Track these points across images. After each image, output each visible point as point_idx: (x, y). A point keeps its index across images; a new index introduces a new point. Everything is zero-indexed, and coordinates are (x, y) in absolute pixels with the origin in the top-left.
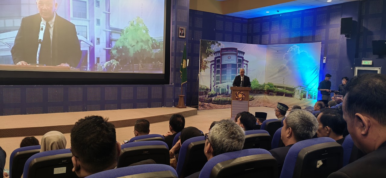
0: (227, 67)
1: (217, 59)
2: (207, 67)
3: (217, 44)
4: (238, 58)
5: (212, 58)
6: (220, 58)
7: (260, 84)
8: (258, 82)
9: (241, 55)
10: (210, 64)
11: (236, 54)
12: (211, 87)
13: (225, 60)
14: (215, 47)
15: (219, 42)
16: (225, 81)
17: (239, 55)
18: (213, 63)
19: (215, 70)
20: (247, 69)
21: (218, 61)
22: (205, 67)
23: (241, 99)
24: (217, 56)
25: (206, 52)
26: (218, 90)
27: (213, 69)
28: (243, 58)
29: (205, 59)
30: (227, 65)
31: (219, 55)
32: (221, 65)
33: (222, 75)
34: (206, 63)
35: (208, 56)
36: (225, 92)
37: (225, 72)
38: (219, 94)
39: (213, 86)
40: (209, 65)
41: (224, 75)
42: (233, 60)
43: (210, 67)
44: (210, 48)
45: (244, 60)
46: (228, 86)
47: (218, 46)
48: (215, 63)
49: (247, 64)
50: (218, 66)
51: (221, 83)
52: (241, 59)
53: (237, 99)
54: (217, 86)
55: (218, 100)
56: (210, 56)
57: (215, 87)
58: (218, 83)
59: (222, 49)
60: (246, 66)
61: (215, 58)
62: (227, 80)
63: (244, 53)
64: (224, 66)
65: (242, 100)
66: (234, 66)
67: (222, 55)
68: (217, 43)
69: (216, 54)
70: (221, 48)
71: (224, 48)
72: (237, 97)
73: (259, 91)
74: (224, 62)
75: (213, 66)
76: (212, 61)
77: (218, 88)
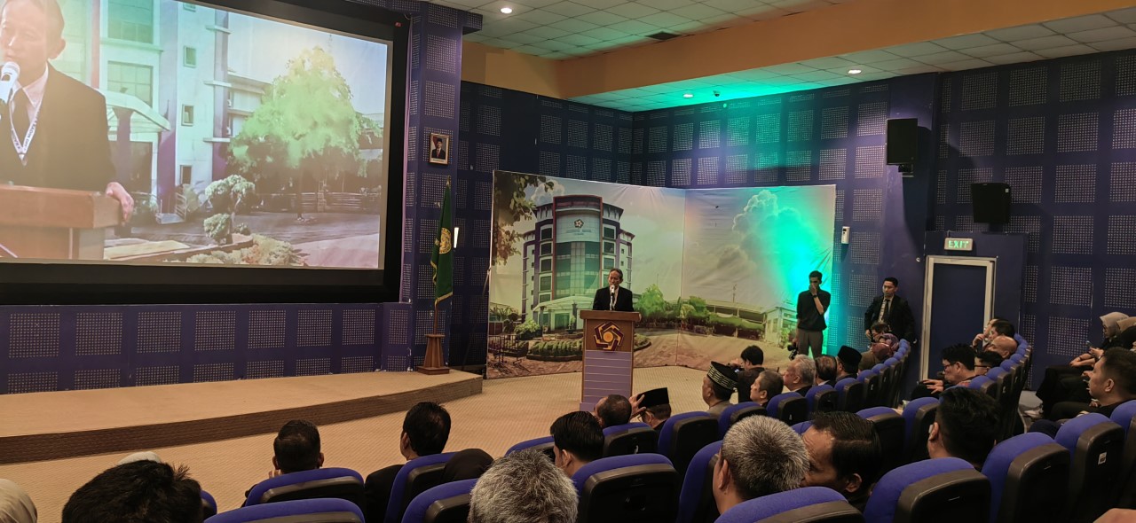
0: (573, 253)
1: (542, 228)
2: (514, 250)
3: (542, 185)
4: (604, 226)
5: (527, 224)
6: (551, 226)
7: (668, 300)
8: (661, 296)
9: (612, 217)
10: (523, 241)
11: (599, 215)
12: (524, 311)
13: (568, 232)
14: (536, 194)
15: (550, 179)
16: (567, 292)
17: (605, 216)
18: (531, 238)
19: (537, 259)
20: (630, 259)
21: (547, 234)
22: (507, 252)
23: (610, 348)
24: (544, 218)
25: (512, 206)
26: (546, 318)
27: (532, 259)
28: (617, 225)
29: (507, 228)
30: (573, 246)
31: (550, 216)
32: (556, 244)
33: (558, 275)
34: (512, 238)
35: (517, 219)
36: (565, 324)
37: (566, 265)
38: (549, 332)
39: (532, 307)
40: (518, 244)
41: (563, 274)
42: (589, 231)
43: (522, 252)
44: (523, 195)
45: (622, 231)
46: (574, 305)
47: (546, 189)
48: (537, 238)
49: (629, 244)
50: (546, 249)
51: (555, 297)
52: (614, 228)
53: (600, 347)
54: (542, 308)
55: (546, 347)
56: (522, 217)
57: (537, 308)
58: (546, 298)
59: (557, 199)
60: (626, 248)
61: (539, 225)
62: (572, 290)
63: (620, 211)
64: (565, 248)
65: (613, 349)
66: (592, 247)
67: (557, 215)
68: (543, 180)
69: (539, 214)
70: (557, 195)
71: (562, 195)
72: (598, 341)
73: (663, 320)
74: (563, 237)
75: (532, 247)
76: (529, 234)
77: (545, 312)
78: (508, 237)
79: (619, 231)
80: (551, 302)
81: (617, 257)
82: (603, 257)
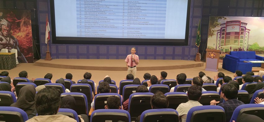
0: (231, 35)
2: (214, 34)
4: (241, 28)
6: (225, 28)
8: (258, 45)
9: (244, 25)
10: (217, 32)
11: (240, 25)
12: (216, 48)
13: (229, 29)
16: (229, 44)
17: (242, 25)
18: (219, 31)
19: (220, 36)
20: (248, 36)
21: (224, 30)
22: (212, 35)
24: (223, 26)
25: (214, 24)
26: (222, 50)
29: (213, 29)
30: (231, 33)
31: (225, 26)
32: (226, 33)
33: (226, 40)
34: (214, 31)
35: (215, 27)
36: (228, 51)
37: (229, 38)
38: (223, 53)
41: (228, 40)
42: (237, 29)
44: (218, 21)
46: (231, 47)
47: (224, 20)
48: (221, 31)
49: (249, 32)
50: (223, 34)
52: (244, 28)
53: (210, 57)
55: (222, 56)
56: (217, 27)
57: (220, 48)
59: (227, 22)
61: (221, 28)
63: (246, 24)
64: (229, 33)
65: (213, 58)
66: (237, 33)
67: (227, 26)
68: (224, 17)
69: (222, 26)
71: (229, 21)
72: (210, 56)
73: (258, 51)
74: (228, 31)
75: (219, 33)
77: (222, 48)
78: (213, 31)
79: (246, 29)
80: (224, 46)
81: (245, 35)
82: (240, 35)
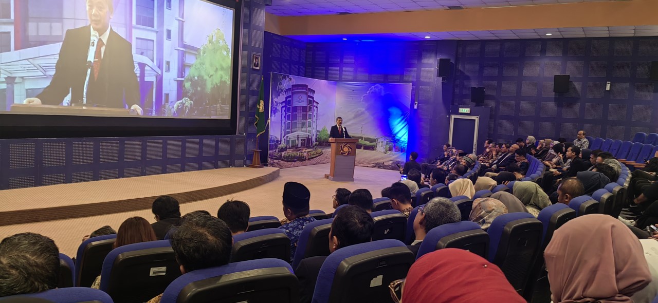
0: (298, 111)
1: (288, 99)
2: (278, 110)
3: (288, 79)
4: (309, 98)
5: (282, 98)
6: (290, 99)
9: (311, 95)
10: (281, 106)
11: (307, 93)
12: (281, 139)
13: (296, 101)
14: (286, 84)
15: (291, 76)
16: (296, 129)
17: (309, 94)
18: (284, 104)
19: (286, 114)
20: (317, 114)
21: (289, 102)
25: (277, 89)
26: (288, 142)
27: (284, 113)
28: (313, 98)
29: (275, 99)
30: (298, 108)
31: (290, 94)
32: (292, 107)
33: (293, 122)
35: (279, 95)
36: (295, 145)
37: (296, 117)
38: (289, 148)
39: (284, 137)
40: (279, 107)
42: (304, 101)
43: (280, 111)
44: (281, 84)
47: (289, 81)
48: (286, 104)
49: (317, 107)
50: (289, 110)
51: (291, 132)
52: (311, 99)
55: (288, 155)
56: (281, 94)
58: (288, 133)
59: (293, 86)
60: (315, 108)
61: (286, 98)
63: (314, 92)
64: (295, 109)
65: (348, 154)
66: (304, 109)
67: (293, 93)
68: (288, 77)
69: (286, 93)
70: (292, 84)
71: (295, 84)
74: (296, 104)
75: (284, 109)
76: (282, 103)
77: (288, 138)
78: (276, 104)
79: (314, 101)
80: (290, 134)
81: (313, 113)
82: (308, 113)
